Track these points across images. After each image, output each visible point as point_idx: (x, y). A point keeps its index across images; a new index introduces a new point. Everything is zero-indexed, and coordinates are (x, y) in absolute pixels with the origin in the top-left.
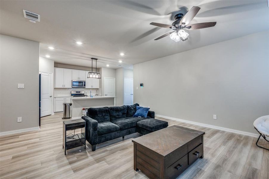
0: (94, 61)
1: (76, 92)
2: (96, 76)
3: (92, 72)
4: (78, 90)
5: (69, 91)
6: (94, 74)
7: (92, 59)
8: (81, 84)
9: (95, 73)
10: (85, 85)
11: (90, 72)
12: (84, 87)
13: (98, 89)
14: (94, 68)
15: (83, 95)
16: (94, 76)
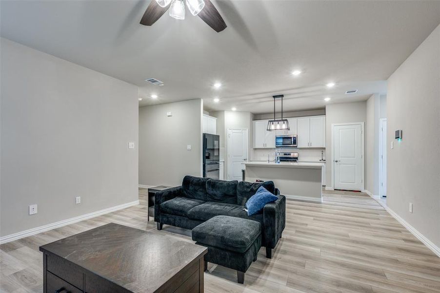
0: (278, 100)
1: (285, 154)
2: (281, 126)
3: (275, 121)
4: (287, 151)
5: (273, 153)
6: (278, 123)
7: (274, 97)
8: (288, 142)
9: (280, 121)
10: (295, 142)
11: (271, 121)
12: (294, 145)
13: (324, 149)
14: (278, 113)
15: (295, 159)
16: (278, 127)
